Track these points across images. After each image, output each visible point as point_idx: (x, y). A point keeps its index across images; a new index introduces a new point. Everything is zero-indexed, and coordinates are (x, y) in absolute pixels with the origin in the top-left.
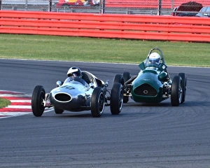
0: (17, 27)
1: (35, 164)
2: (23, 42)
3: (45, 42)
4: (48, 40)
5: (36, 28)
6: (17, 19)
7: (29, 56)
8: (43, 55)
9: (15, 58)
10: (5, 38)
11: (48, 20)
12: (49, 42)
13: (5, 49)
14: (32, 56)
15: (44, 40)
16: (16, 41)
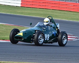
0: (66, 8)
1: (68, 60)
2: (67, 14)
3: (76, 14)
4: (77, 14)
5: (73, 9)
6: (66, 5)
7: (69, 19)
8: (74, 19)
9: (64, 20)
10: (61, 12)
11: (77, 6)
12: (77, 15)
13: (60, 16)
14: (70, 19)
15: (75, 14)
16: (65, 13)
